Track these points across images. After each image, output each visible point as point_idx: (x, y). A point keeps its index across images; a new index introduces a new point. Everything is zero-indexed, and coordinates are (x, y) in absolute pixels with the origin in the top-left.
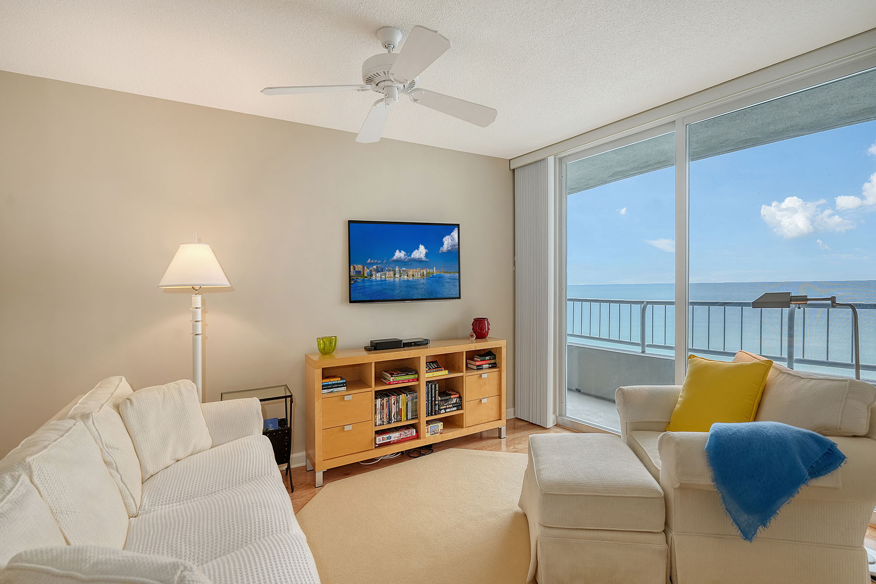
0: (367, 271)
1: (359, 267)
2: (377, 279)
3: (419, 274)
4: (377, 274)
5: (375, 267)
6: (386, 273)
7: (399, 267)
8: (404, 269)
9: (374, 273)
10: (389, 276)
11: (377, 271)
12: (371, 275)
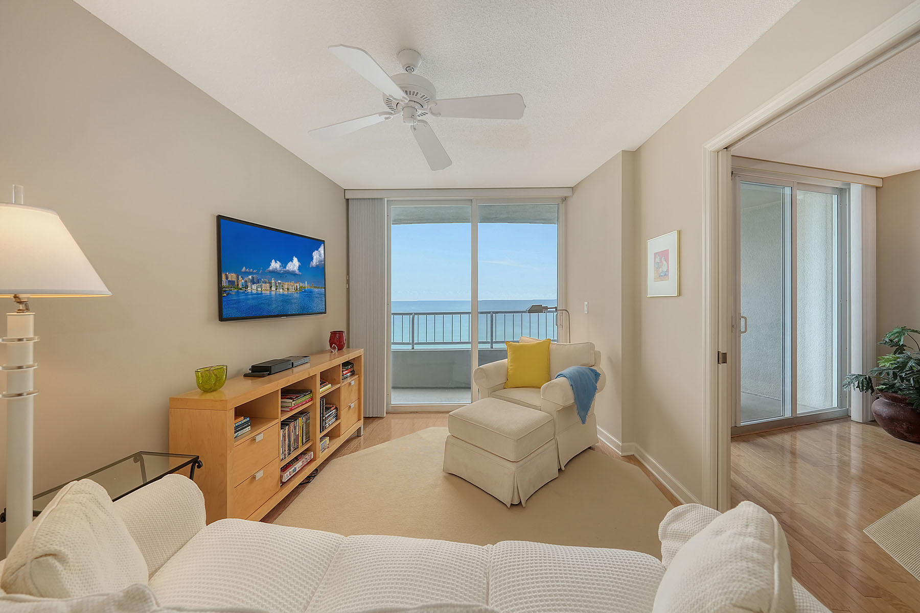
0: (241, 282)
1: (232, 276)
2: (253, 291)
3: (293, 288)
4: (253, 286)
5: (250, 277)
6: (262, 285)
7: (275, 279)
8: (280, 281)
9: (249, 284)
10: (264, 289)
11: (253, 282)
12: (246, 287)
